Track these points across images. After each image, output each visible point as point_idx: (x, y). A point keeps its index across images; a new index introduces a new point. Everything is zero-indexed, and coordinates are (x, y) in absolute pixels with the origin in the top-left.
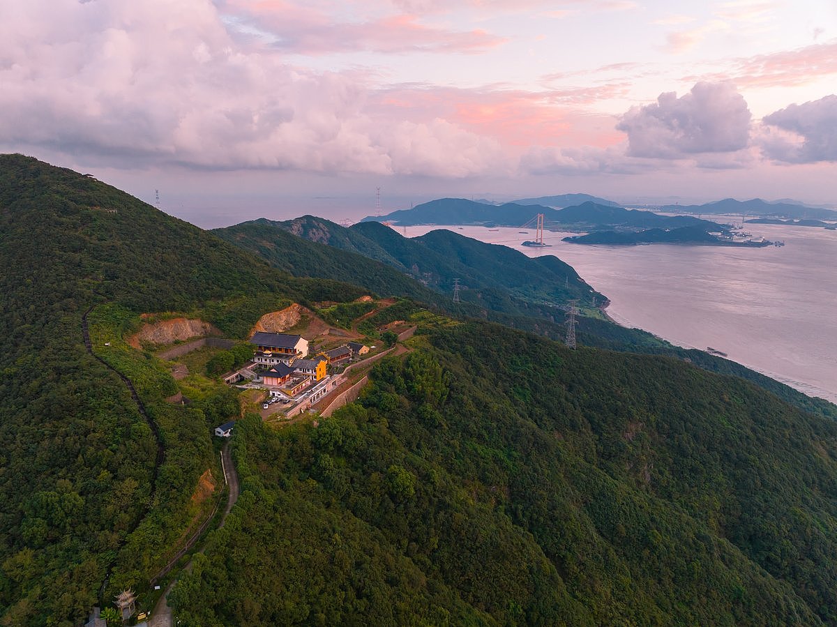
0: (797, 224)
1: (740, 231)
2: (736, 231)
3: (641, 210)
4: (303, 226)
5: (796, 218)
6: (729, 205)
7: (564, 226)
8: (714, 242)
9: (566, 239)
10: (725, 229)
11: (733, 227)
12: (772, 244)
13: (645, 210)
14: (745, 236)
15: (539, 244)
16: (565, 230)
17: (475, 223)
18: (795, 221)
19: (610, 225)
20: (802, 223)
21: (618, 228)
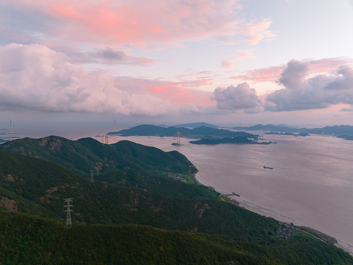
0: (284, 134)
1: (261, 138)
2: (260, 138)
3: (224, 129)
4: (48, 141)
5: (284, 132)
6: (259, 127)
7: (192, 136)
8: (250, 142)
9: (191, 142)
10: (256, 137)
11: (259, 136)
12: (272, 143)
13: (226, 129)
14: (262, 139)
15: (179, 144)
16: (192, 138)
17: (156, 135)
18: (283, 133)
19: (210, 136)
20: (286, 134)
21: (214, 137)
